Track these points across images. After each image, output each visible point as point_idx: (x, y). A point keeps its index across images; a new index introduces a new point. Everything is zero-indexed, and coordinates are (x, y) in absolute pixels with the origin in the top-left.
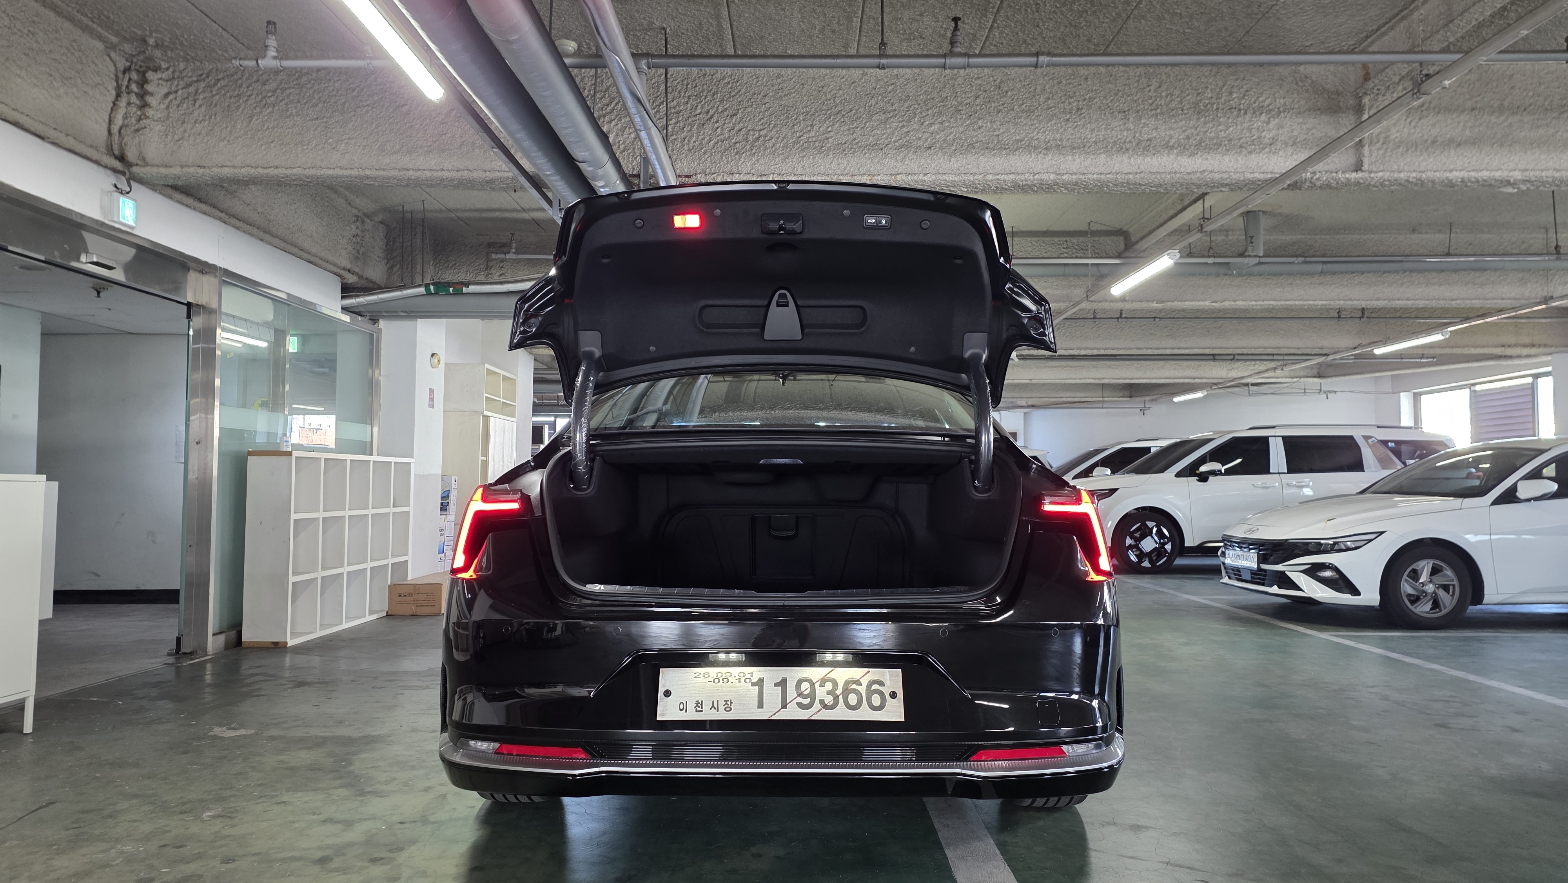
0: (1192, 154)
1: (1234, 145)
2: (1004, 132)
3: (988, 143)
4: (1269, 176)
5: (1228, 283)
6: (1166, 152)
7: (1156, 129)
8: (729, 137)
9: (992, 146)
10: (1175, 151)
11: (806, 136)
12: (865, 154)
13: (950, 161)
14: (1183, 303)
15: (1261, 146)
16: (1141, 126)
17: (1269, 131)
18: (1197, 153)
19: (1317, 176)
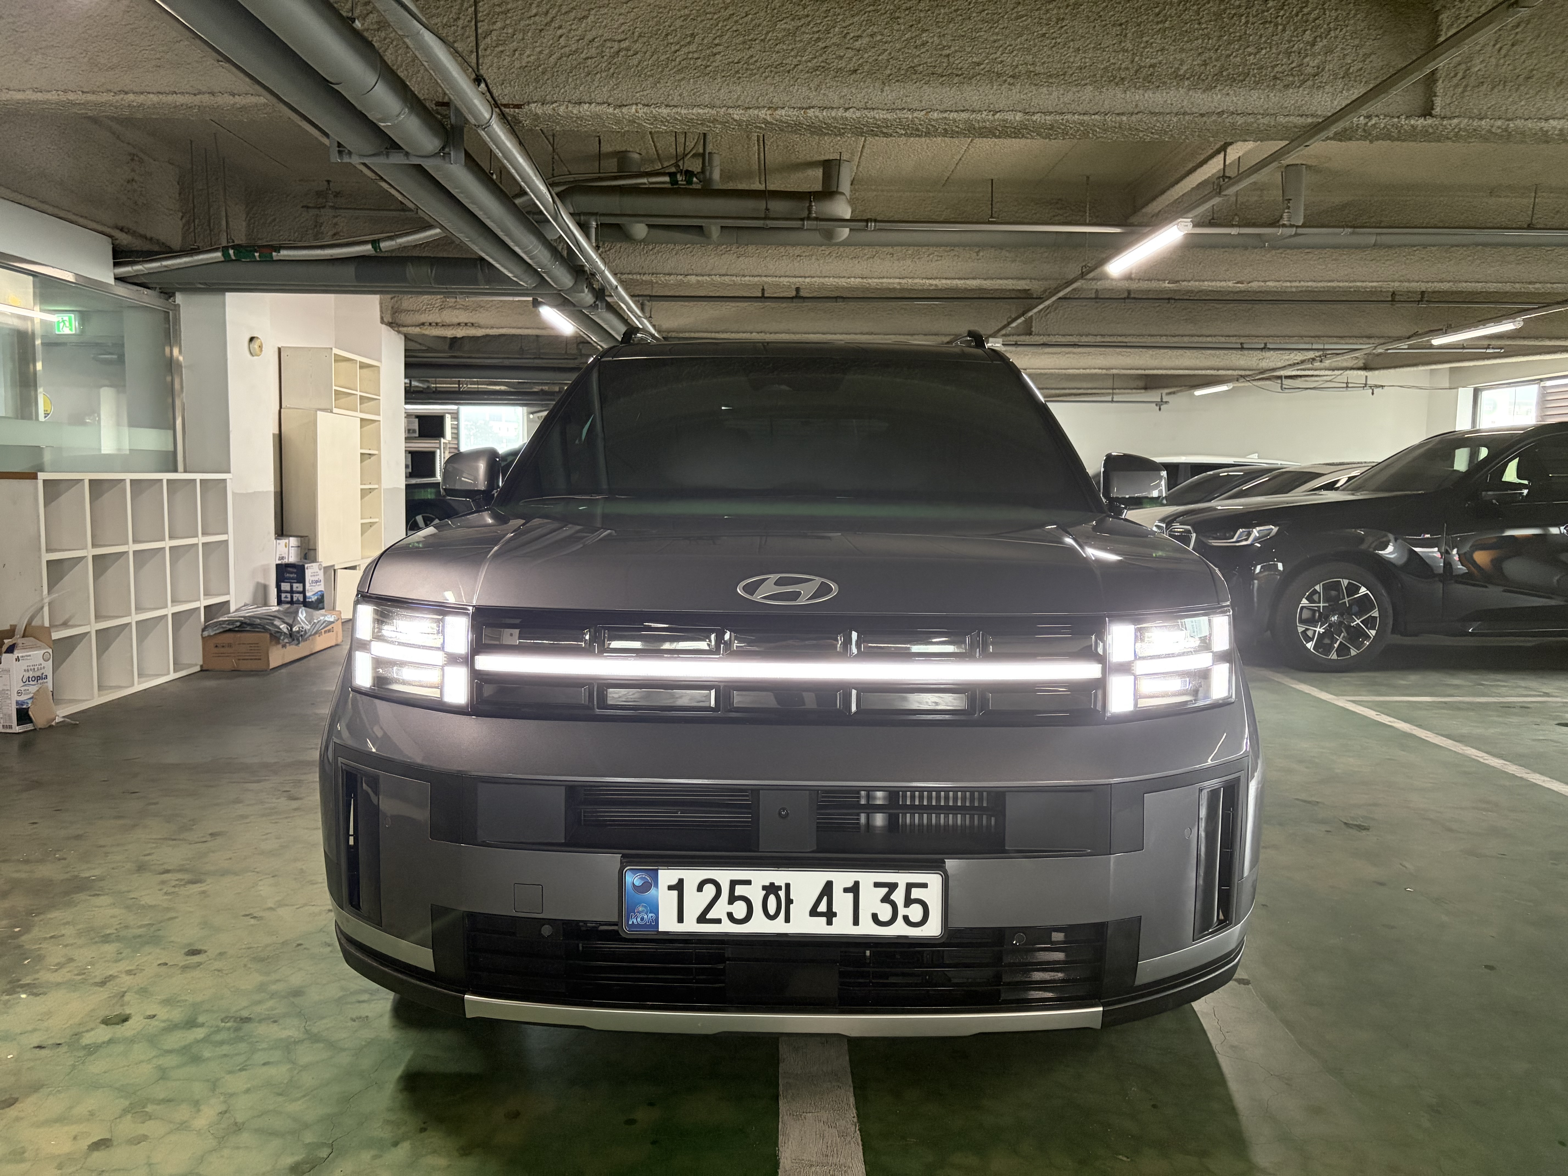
0: (1209, 88)
1: (1266, 75)
2: (956, 51)
3: (935, 67)
4: (1310, 120)
5: (1258, 258)
6: (1175, 84)
7: (1162, 50)
8: (576, 51)
9: (940, 71)
10: (1186, 83)
11: (686, 50)
12: (766, 78)
13: (882, 91)
14: (1201, 283)
15: (1301, 78)
16: (1142, 45)
17: (1314, 55)
18: (1215, 87)
19: (1373, 122)
